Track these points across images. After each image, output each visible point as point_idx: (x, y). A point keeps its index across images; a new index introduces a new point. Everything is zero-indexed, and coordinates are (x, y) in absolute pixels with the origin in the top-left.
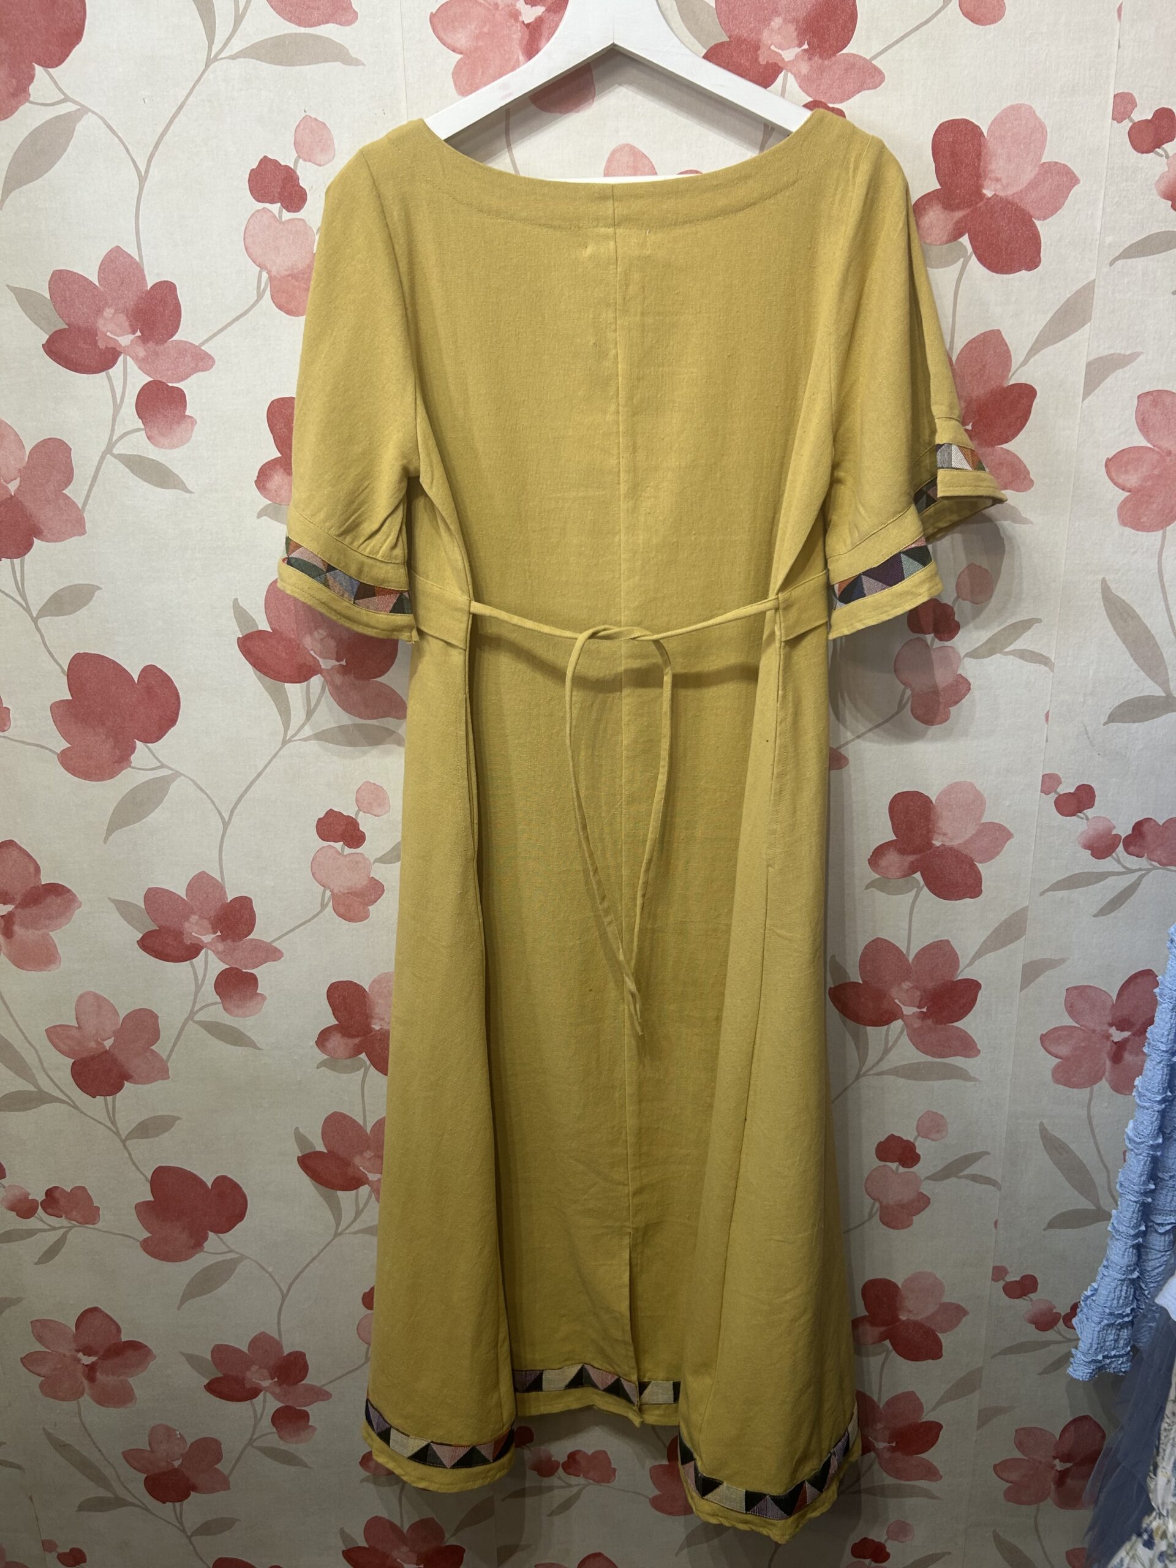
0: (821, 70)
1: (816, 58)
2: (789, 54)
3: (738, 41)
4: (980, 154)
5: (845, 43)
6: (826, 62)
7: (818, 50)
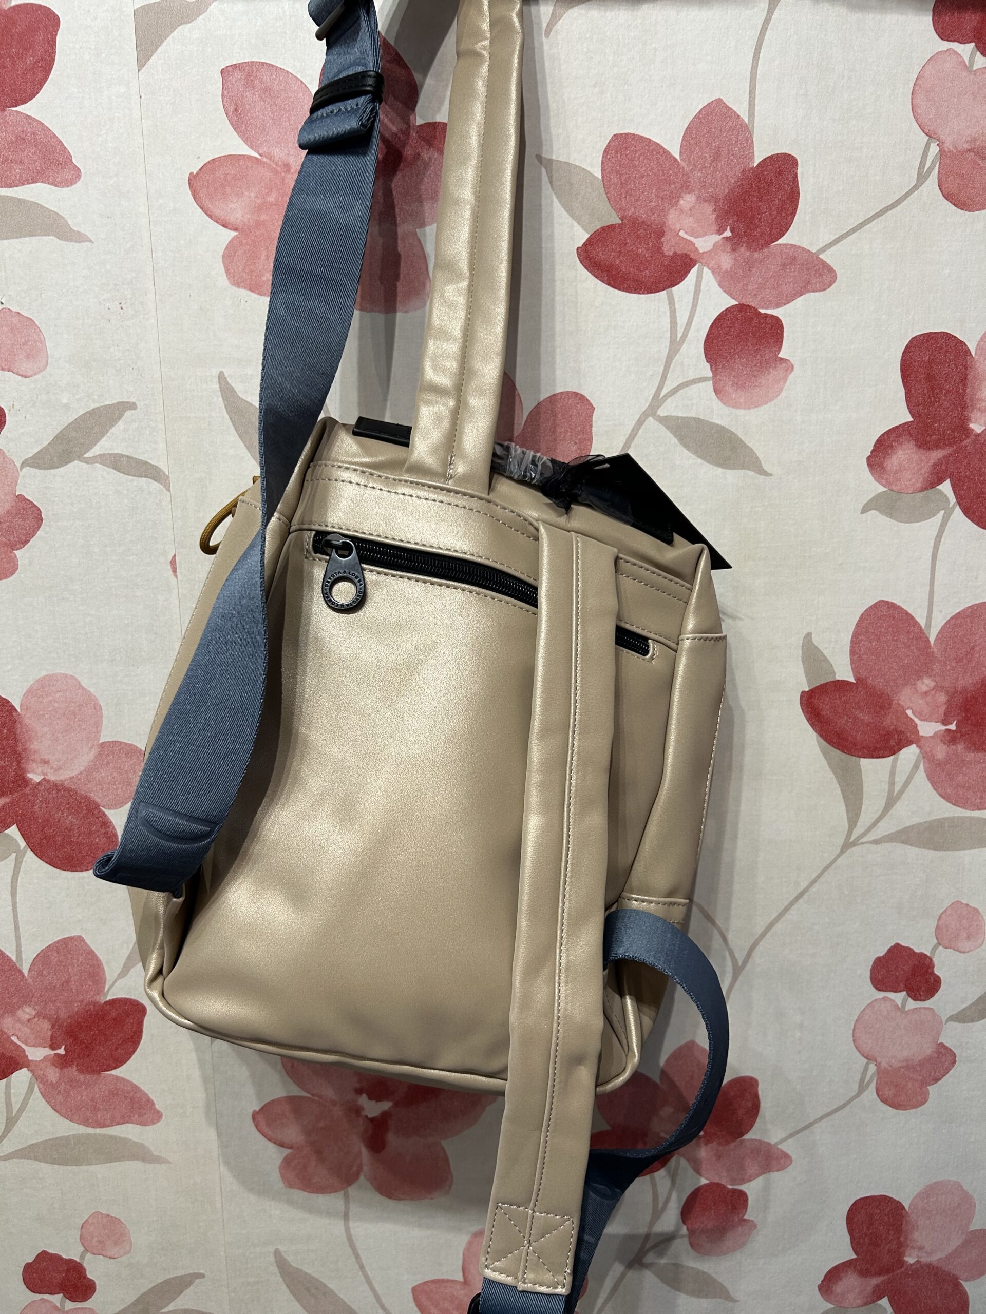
0: (749, 265)
1: (742, 250)
2: (705, 243)
3: (634, 223)
4: (966, 378)
5: (783, 230)
6: (756, 255)
7: (745, 239)
